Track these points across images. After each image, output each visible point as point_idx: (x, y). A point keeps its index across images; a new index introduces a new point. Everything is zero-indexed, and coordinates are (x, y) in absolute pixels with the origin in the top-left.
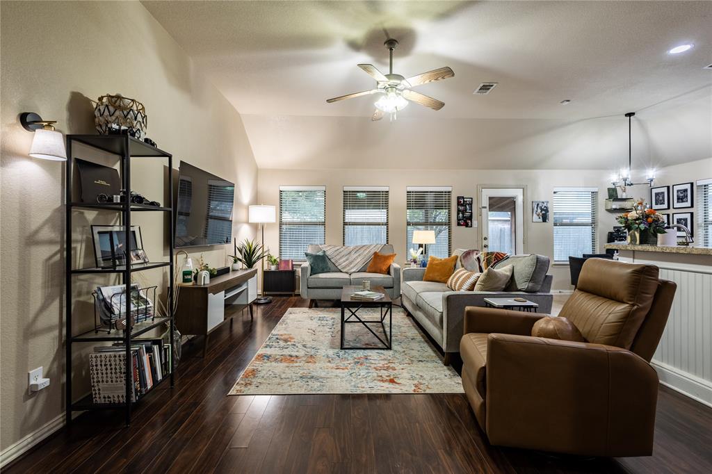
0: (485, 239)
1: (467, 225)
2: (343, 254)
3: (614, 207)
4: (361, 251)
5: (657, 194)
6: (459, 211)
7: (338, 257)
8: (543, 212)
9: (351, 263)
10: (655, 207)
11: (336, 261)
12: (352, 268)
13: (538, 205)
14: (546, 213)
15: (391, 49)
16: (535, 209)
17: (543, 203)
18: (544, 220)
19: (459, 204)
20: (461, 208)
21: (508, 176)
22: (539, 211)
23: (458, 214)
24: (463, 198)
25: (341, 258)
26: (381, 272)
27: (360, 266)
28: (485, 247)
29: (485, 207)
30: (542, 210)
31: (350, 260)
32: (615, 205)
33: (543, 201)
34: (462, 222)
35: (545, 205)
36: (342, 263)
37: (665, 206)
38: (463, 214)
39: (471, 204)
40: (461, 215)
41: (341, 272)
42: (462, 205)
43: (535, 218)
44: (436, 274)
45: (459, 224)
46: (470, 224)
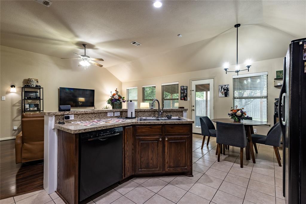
0: (193, 106)
6: (181, 93)
8: (225, 91)
13: (222, 87)
14: (227, 92)
15: (85, 47)
16: (220, 89)
17: (225, 85)
18: (226, 96)
20: (182, 91)
21: (205, 73)
22: (223, 90)
24: (183, 86)
28: (193, 110)
29: (193, 90)
30: (224, 90)
33: (225, 84)
34: (183, 99)
35: (227, 87)
39: (187, 89)
40: (182, 95)
43: (220, 95)
45: (181, 99)
46: (186, 99)
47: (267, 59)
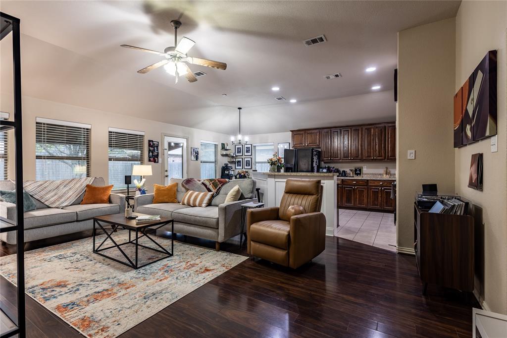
0: (166, 171)
1: (155, 161)
2: (49, 189)
3: (224, 153)
4: (72, 185)
5: (238, 148)
6: (150, 151)
7: (43, 193)
9: (60, 197)
10: (237, 154)
11: (42, 197)
12: (63, 203)
13: (194, 150)
14: (197, 155)
15: (176, 28)
17: (196, 149)
18: (197, 160)
19: (149, 145)
20: (151, 149)
21: (179, 130)
22: (194, 153)
23: (149, 153)
24: (152, 141)
25: (47, 193)
26: (102, 202)
27: (73, 200)
28: (166, 176)
29: (166, 149)
30: (196, 153)
31: (60, 194)
32: (224, 152)
34: (152, 160)
36: (49, 198)
37: (241, 154)
38: (152, 153)
39: (157, 147)
40: (151, 154)
41: (50, 208)
42: (152, 147)
43: (193, 158)
44: (165, 197)
45: (150, 161)
46: (157, 160)
47: (217, 132)
